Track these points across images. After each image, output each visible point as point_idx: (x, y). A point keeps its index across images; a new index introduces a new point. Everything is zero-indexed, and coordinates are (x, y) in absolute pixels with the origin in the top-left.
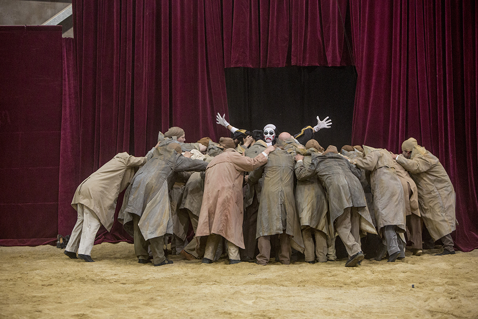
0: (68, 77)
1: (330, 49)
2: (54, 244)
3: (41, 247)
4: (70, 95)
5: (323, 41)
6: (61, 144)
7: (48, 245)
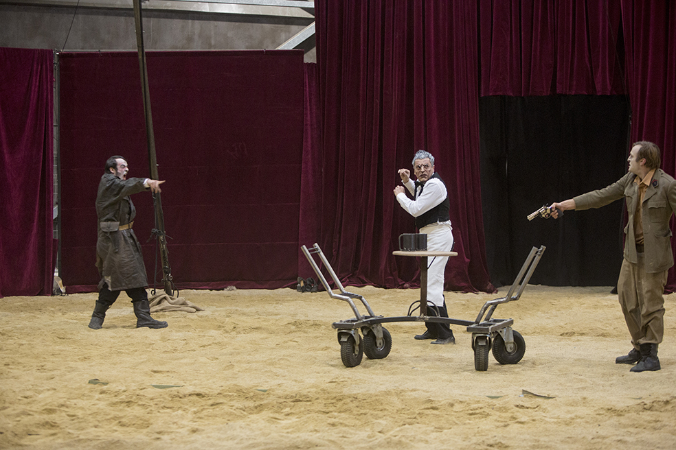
0: (310, 105)
1: (599, 76)
2: (294, 287)
3: (280, 290)
4: (311, 125)
5: (591, 67)
6: (302, 178)
7: (288, 288)
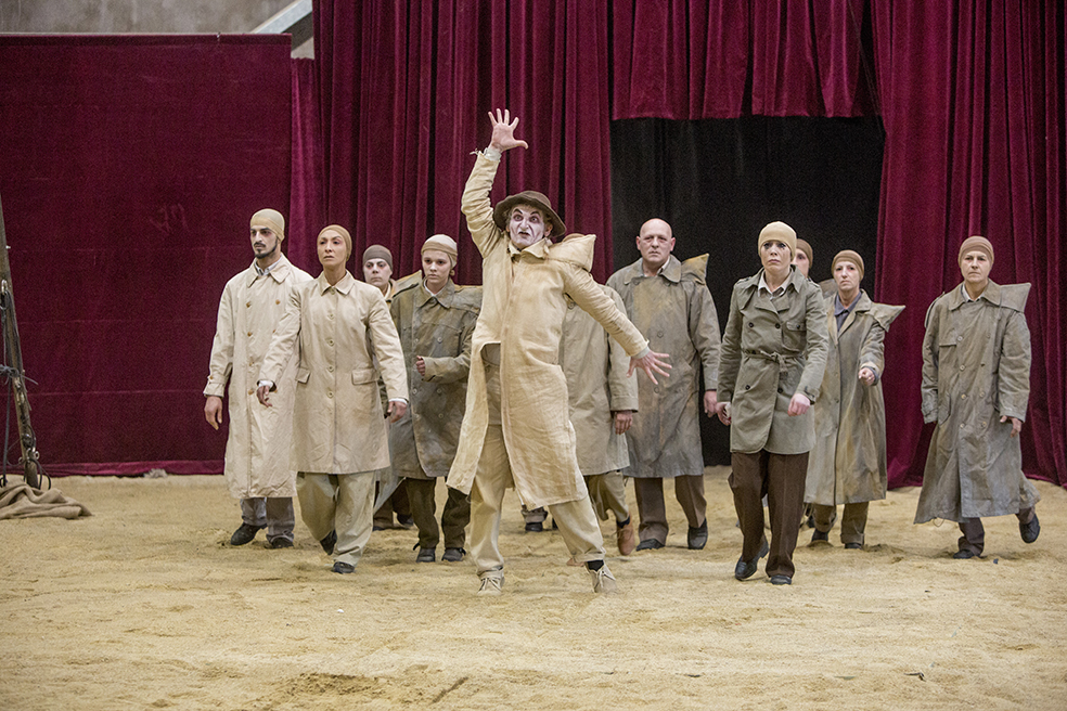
0: (303, 137)
1: (830, 81)
5: (817, 71)
